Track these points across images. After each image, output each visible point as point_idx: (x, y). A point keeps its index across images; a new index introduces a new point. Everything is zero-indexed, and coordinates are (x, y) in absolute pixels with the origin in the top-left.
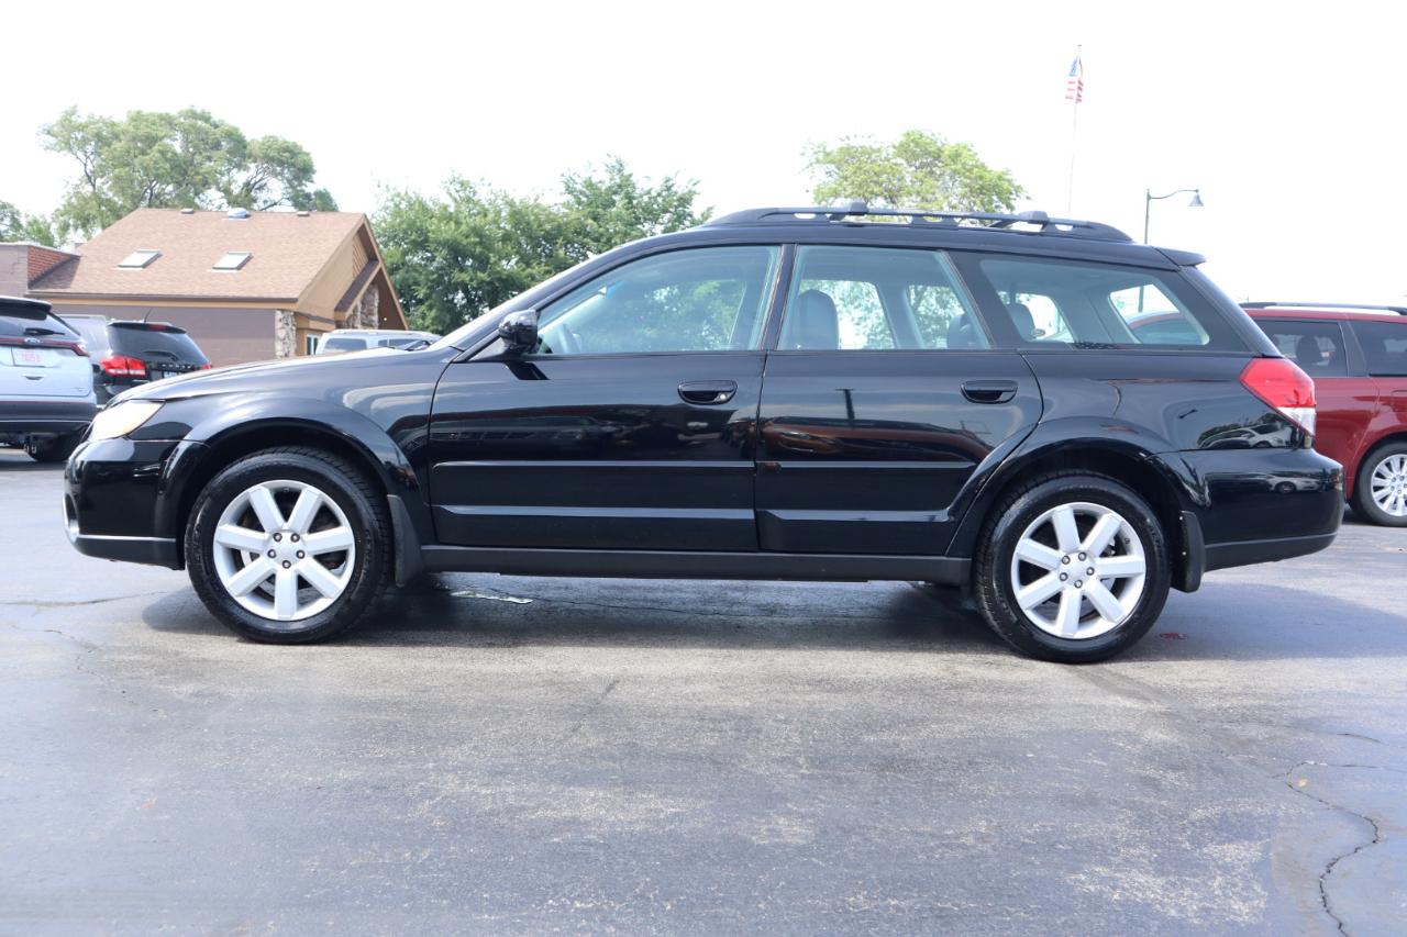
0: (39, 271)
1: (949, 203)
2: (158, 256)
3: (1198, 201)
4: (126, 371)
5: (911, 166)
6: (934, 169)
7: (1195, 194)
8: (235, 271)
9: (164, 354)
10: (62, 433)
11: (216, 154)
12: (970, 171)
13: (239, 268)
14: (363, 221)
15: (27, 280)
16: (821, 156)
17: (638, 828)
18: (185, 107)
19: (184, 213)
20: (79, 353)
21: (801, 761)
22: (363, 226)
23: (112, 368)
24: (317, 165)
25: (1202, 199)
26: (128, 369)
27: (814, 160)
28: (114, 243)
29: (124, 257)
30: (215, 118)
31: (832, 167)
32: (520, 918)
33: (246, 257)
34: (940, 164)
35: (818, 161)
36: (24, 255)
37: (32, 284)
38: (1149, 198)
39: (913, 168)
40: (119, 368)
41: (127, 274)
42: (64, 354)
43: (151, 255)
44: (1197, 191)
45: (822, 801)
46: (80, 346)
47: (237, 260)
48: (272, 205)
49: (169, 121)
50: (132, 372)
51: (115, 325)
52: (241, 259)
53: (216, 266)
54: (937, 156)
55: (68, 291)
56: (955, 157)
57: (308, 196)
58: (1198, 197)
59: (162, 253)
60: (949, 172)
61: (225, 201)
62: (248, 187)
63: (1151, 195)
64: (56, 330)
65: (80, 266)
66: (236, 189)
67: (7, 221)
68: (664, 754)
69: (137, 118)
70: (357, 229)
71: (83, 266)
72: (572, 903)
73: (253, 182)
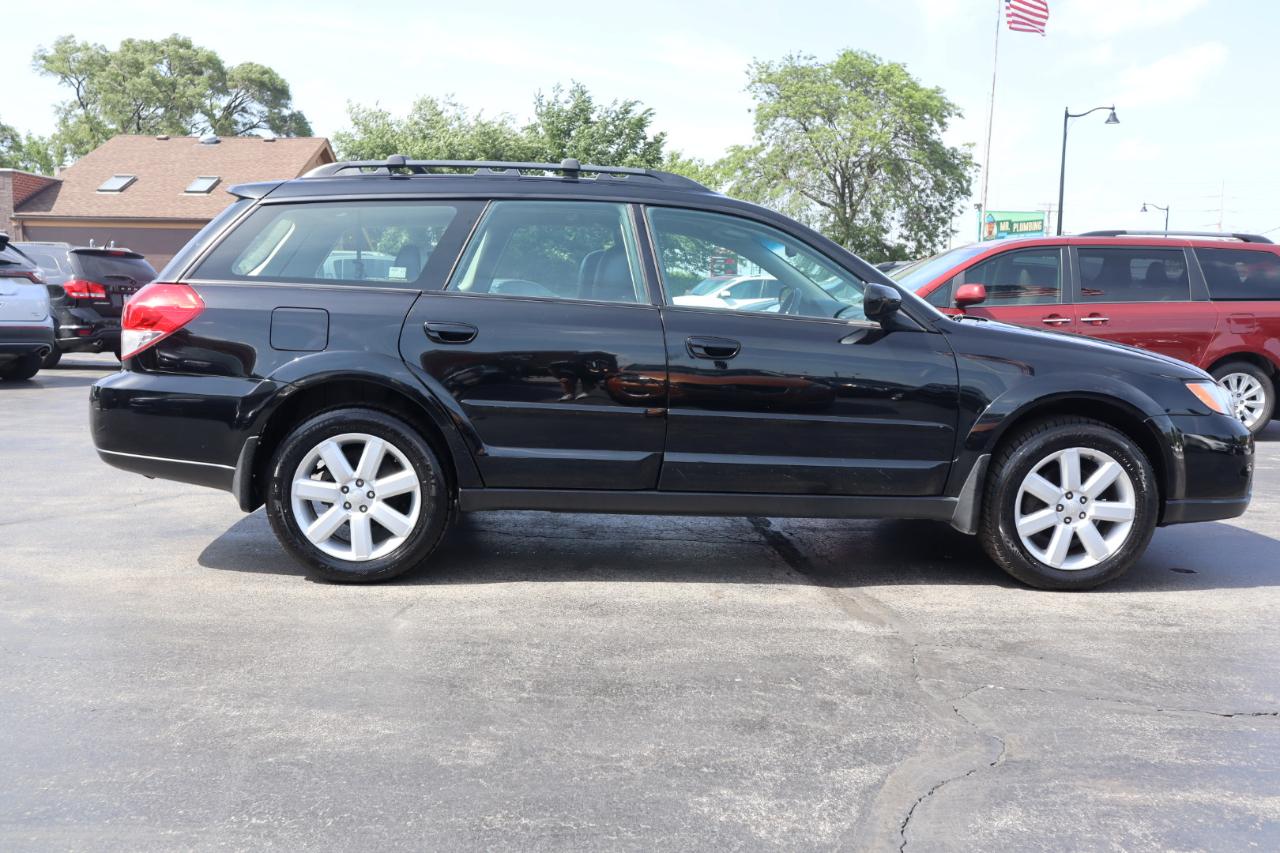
0: (23, 196)
1: (883, 120)
2: (134, 180)
3: (1114, 119)
4: (87, 295)
5: (847, 86)
6: (868, 88)
7: (1111, 111)
8: (205, 194)
9: (123, 278)
10: (22, 354)
11: (198, 80)
12: (900, 90)
13: (209, 191)
14: (326, 145)
15: (12, 204)
16: (764, 76)
17: (347, 748)
18: (167, 36)
19: (159, 139)
20: (35, 281)
21: (528, 685)
22: (326, 150)
23: (74, 291)
24: (292, 91)
25: (1118, 117)
26: (89, 291)
27: (757, 79)
28: (92, 168)
29: (102, 181)
30: (196, 44)
31: (773, 87)
32: (198, 833)
33: (214, 181)
34: (874, 84)
35: (760, 81)
36: (9, 181)
37: (17, 208)
38: (1067, 115)
39: (849, 88)
40: (80, 291)
41: (106, 197)
42: (20, 282)
43: (128, 180)
44: (1113, 109)
45: (522, 724)
46: (36, 275)
47: (206, 184)
48: (251, 128)
49: (154, 48)
50: (93, 295)
51: (77, 252)
52: (211, 183)
53: (188, 190)
54: (871, 76)
55: (51, 213)
56: (887, 78)
57: (284, 119)
58: (1114, 114)
59: (139, 177)
60: (882, 91)
61: (208, 124)
62: (229, 111)
63: (1070, 113)
64: (12, 261)
65: (62, 190)
66: (218, 114)
67: (8, 143)
68: (412, 677)
69: (128, 45)
70: (320, 152)
71: (64, 190)
72: (250, 819)
73: (233, 105)
